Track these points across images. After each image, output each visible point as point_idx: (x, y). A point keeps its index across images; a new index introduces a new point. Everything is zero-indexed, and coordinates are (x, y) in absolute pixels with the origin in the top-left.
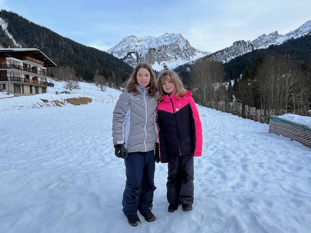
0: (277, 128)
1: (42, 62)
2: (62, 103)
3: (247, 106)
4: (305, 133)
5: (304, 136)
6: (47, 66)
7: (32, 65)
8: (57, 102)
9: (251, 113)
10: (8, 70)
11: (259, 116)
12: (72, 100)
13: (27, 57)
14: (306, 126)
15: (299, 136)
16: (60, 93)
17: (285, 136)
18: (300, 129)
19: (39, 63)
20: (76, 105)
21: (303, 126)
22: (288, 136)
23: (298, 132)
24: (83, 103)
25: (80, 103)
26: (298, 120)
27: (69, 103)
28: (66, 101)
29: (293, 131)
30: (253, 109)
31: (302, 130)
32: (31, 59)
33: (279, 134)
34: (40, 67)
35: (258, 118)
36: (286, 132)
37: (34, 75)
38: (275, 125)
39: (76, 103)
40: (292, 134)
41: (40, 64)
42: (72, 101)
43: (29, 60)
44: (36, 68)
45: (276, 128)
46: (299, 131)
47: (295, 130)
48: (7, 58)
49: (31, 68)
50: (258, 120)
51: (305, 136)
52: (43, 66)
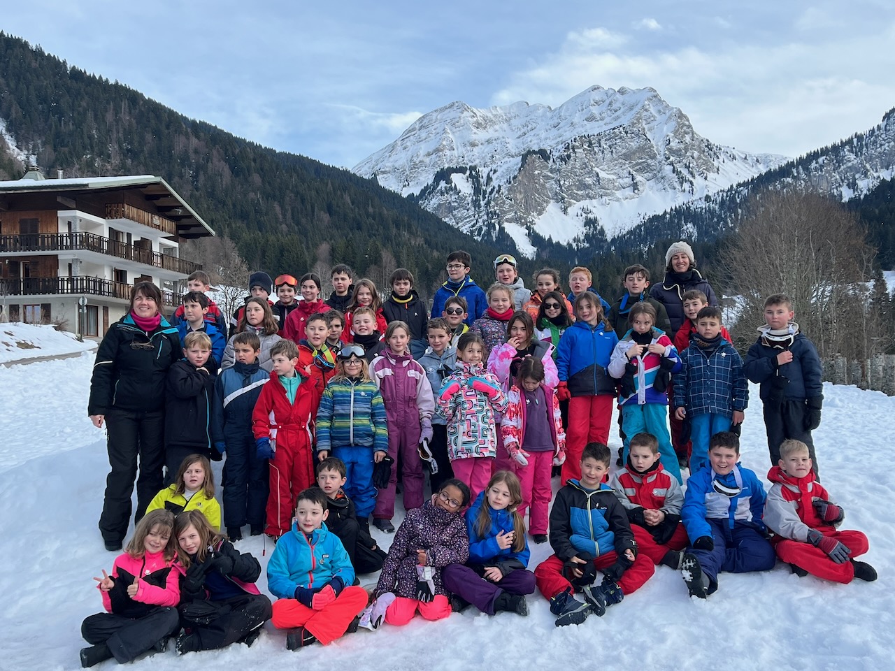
1: (167, 224)
6: (181, 235)
7: (137, 235)
10: (64, 256)
13: (126, 206)
19: (157, 227)
32: (138, 216)
34: (160, 241)
37: (143, 268)
41: (163, 229)
43: (128, 218)
44: (149, 245)
48: (61, 213)
49: (133, 244)
52: (172, 235)
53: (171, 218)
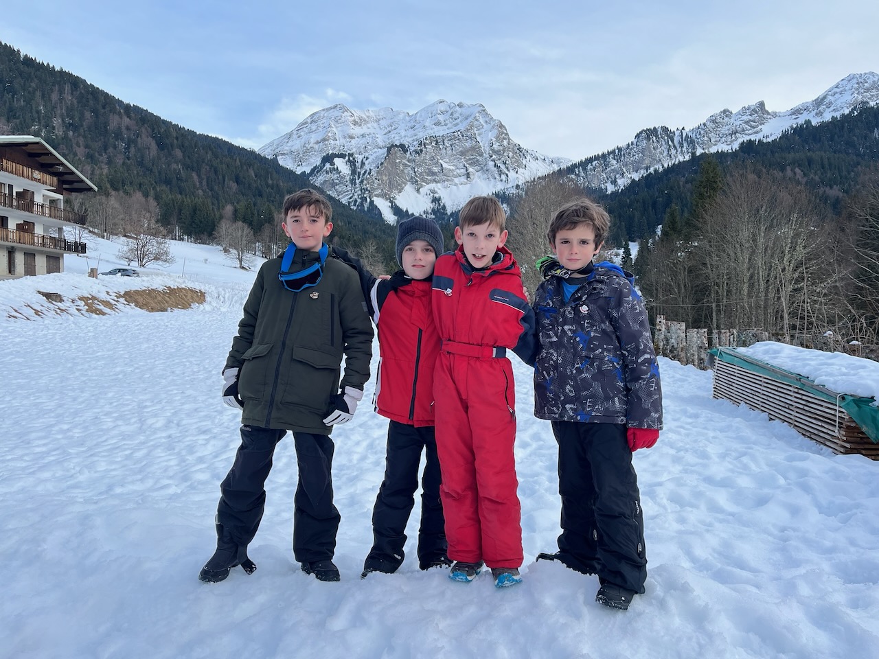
0: (733, 384)
1: (48, 178)
2: (107, 304)
3: (661, 319)
4: (804, 398)
5: (802, 407)
6: (66, 189)
7: (18, 186)
8: (91, 301)
9: (673, 341)
11: (695, 348)
12: (141, 295)
14: (808, 378)
15: (791, 407)
16: (103, 274)
17: (753, 407)
18: (790, 386)
19: (36, 180)
20: (153, 310)
21: (799, 377)
22: (762, 408)
23: (787, 397)
24: (176, 305)
25: (166, 304)
26: (787, 360)
27: (133, 305)
28: (122, 297)
29: (773, 392)
30: (679, 328)
31: (796, 390)
32: (17, 169)
33: (739, 401)
34: (43, 192)
35: (693, 355)
36: (757, 394)
37: (24, 216)
38: (729, 376)
39: (154, 305)
40: (771, 400)
41: (44, 183)
42: (140, 300)
43: (6, 170)
44: (29, 196)
45: (731, 383)
46: (788, 392)
47: (780, 389)
49: (14, 194)
50: (691, 360)
51: (806, 408)
52: (53, 188)
53: (53, 174)
